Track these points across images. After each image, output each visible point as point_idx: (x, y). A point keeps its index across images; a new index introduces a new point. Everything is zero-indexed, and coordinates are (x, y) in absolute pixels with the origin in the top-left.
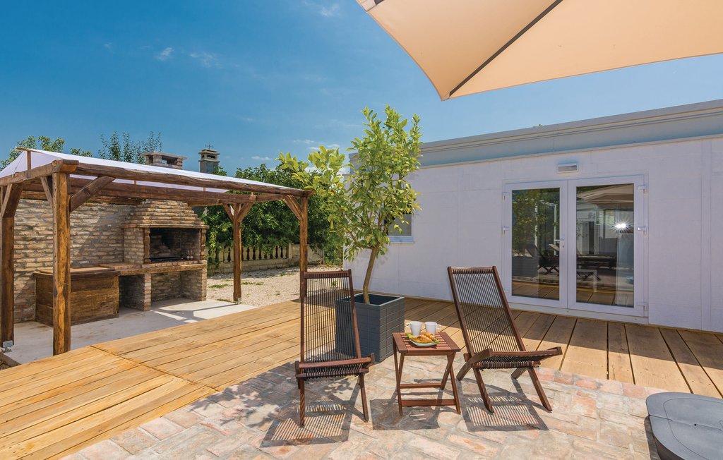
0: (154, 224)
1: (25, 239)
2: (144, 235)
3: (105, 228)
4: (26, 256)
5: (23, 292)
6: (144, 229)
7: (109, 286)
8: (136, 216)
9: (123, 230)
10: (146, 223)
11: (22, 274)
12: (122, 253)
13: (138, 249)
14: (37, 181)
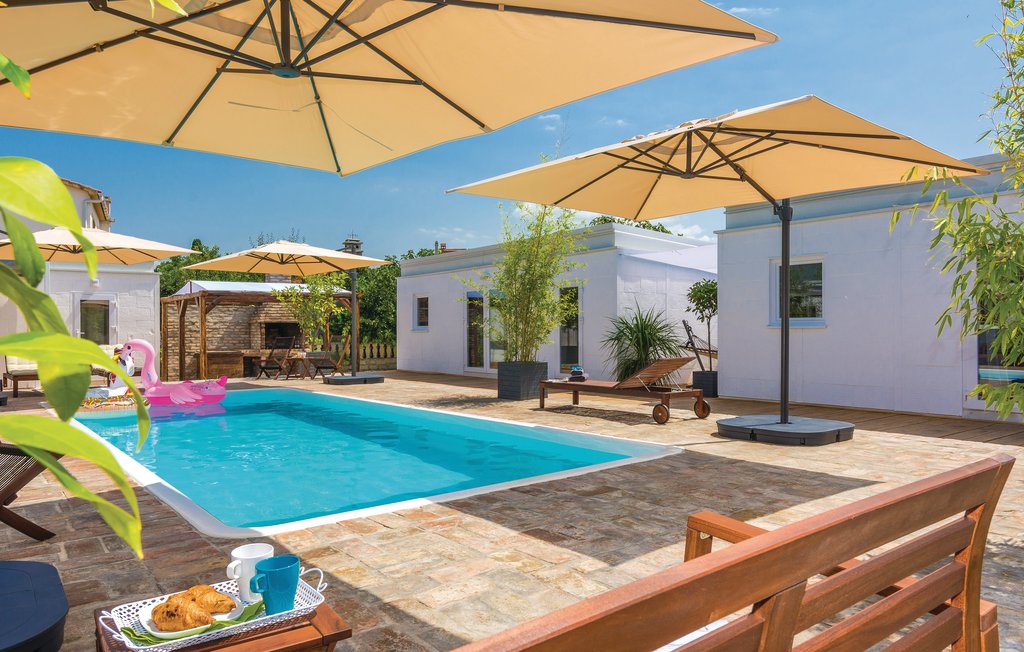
0: (268, 320)
1: (190, 331)
2: (261, 328)
3: (238, 324)
4: (191, 342)
5: (190, 365)
6: (261, 323)
7: (237, 363)
8: (256, 313)
9: (250, 324)
10: (262, 319)
11: (189, 354)
12: (250, 342)
13: (258, 339)
14: (193, 299)
